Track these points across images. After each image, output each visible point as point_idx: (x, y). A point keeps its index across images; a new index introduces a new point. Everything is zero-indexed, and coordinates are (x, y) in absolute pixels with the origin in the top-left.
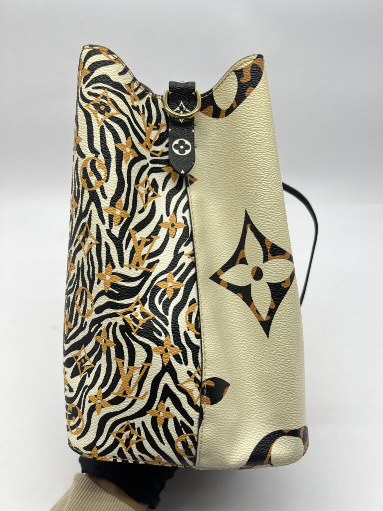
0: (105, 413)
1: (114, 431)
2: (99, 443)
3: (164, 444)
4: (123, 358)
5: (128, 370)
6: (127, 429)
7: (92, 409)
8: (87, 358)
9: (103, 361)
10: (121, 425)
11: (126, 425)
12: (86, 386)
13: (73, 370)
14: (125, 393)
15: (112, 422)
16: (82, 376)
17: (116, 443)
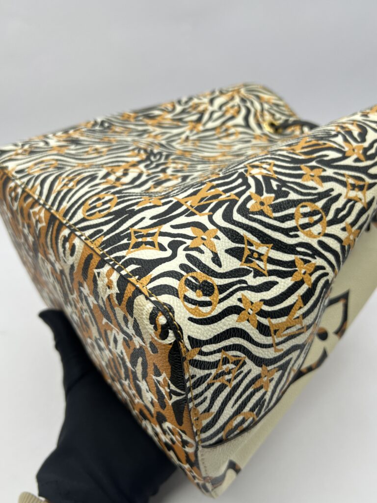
0: (244, 328)
1: (227, 352)
2: (205, 349)
3: (232, 407)
4: (305, 303)
5: (298, 317)
6: (236, 363)
7: (235, 310)
8: (265, 258)
9: (284, 284)
10: (238, 353)
11: (240, 358)
12: (245, 282)
13: (235, 248)
14: (275, 331)
15: (237, 343)
16: (243, 267)
17: (215, 365)
